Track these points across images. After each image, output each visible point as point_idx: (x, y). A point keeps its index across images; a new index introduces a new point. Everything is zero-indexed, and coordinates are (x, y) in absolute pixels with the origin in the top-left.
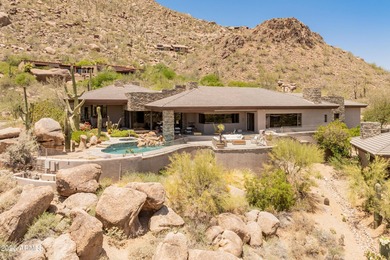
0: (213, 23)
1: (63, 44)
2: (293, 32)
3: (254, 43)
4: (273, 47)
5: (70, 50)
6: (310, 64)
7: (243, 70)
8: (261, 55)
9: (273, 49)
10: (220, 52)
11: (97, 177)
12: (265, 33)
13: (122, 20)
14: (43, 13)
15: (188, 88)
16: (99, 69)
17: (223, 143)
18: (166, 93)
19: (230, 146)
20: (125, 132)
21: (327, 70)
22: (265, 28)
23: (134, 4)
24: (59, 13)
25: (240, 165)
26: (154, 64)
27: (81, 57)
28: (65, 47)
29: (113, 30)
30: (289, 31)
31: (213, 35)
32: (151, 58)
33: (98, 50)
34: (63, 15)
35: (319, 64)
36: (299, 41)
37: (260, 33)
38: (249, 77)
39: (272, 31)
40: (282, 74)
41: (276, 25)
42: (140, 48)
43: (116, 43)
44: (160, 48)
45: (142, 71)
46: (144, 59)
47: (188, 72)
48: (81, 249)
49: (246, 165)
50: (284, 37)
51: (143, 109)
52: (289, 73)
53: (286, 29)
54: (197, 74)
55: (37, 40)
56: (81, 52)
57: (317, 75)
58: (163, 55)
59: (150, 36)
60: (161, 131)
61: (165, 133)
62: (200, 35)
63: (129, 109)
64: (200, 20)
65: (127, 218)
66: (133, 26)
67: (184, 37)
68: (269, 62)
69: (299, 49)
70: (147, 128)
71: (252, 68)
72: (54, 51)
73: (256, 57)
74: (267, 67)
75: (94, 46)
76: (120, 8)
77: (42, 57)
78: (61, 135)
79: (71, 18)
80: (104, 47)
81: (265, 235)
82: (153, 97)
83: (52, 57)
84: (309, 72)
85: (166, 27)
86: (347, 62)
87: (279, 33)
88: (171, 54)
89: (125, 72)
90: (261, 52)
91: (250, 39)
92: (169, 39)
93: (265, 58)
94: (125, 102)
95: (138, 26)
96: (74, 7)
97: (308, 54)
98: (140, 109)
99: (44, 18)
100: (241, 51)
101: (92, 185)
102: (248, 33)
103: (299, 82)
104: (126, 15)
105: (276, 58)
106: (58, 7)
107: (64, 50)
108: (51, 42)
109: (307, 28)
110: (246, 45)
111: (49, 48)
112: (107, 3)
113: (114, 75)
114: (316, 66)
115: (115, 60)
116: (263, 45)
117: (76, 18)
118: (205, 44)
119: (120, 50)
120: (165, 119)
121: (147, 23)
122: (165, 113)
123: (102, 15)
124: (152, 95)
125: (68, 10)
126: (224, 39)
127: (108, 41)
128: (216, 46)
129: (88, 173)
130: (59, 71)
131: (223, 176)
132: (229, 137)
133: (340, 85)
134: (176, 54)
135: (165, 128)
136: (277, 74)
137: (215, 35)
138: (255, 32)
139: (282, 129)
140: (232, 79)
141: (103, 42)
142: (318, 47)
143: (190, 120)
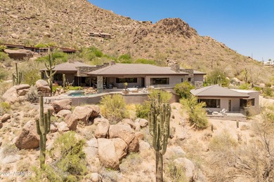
0: (128, 18)
1: (24, 31)
2: (178, 28)
3: (154, 34)
4: (165, 36)
5: (29, 36)
6: (187, 48)
7: (146, 52)
8: (158, 42)
9: (166, 39)
10: (132, 39)
11: (71, 104)
12: (161, 27)
13: (65, 15)
14: (7, 9)
15: (110, 64)
16: (51, 50)
17: (127, 92)
18: (98, 67)
19: (130, 93)
20: (76, 87)
21: (197, 52)
22: (161, 24)
23: (73, 3)
24: (20, 9)
25: (135, 102)
26: (88, 46)
27: (37, 41)
28: (25, 34)
29: (58, 21)
30: (176, 27)
31: (128, 26)
32: (85, 42)
33: (49, 36)
34: (22, 10)
35: (193, 48)
36: (182, 33)
37: (158, 27)
38: (150, 56)
39: (165, 26)
40: (170, 55)
41: (167, 23)
42: (78, 35)
43: (61, 31)
44: (92, 35)
45: (81, 51)
46: (81, 43)
47: (111, 52)
48: (70, 125)
49: (138, 101)
50: (173, 31)
51: (86, 76)
52: (175, 54)
53: (174, 26)
54: (117, 54)
55: (5, 29)
56: (37, 38)
57: (191, 55)
58: (94, 40)
59: (85, 26)
60: (96, 87)
61: (98, 87)
62: (119, 26)
63: (78, 75)
64: (119, 15)
65: (85, 118)
66: (72, 19)
67: (108, 27)
68: (163, 46)
69: (182, 38)
70: (88, 86)
71: (152, 50)
72: (18, 36)
73: (155, 43)
74: (161, 49)
75: (46, 33)
76: (63, 6)
77: (10, 41)
78: (49, 87)
79: (29, 13)
80: (53, 34)
81: (141, 127)
82: (91, 69)
83: (17, 41)
84: (186, 53)
85: (96, 20)
86: (210, 47)
87: (170, 27)
88: (99, 39)
89: (69, 52)
90: (158, 40)
91: (151, 31)
92: (98, 29)
93: (160, 44)
94: (76, 72)
95: (76, 19)
96: (29, 4)
97: (187, 42)
98: (84, 76)
99: (9, 13)
100: (145, 39)
101: (69, 107)
102: (150, 27)
103: (180, 60)
104: (68, 11)
105: (167, 44)
106: (18, 4)
107: (25, 36)
108: (15, 30)
109: (187, 25)
110: (149, 35)
111: (14, 35)
112: (54, 2)
113: (62, 54)
114: (191, 50)
115: (61, 43)
116: (159, 36)
117: (32, 13)
118: (122, 33)
119: (64, 37)
120: (98, 81)
121: (83, 17)
122: (98, 77)
123: (50, 10)
124: (91, 68)
125: (25, 6)
126: (135, 31)
127: (56, 30)
128: (130, 35)
129: (67, 102)
130: (24, 51)
131: (126, 106)
132: (131, 89)
133: (205, 61)
134: (103, 39)
135: (98, 85)
136: (167, 54)
137: (129, 27)
138: (155, 27)
139: (158, 85)
140: (139, 58)
141: (52, 31)
142: (193, 38)
143: (111, 81)
